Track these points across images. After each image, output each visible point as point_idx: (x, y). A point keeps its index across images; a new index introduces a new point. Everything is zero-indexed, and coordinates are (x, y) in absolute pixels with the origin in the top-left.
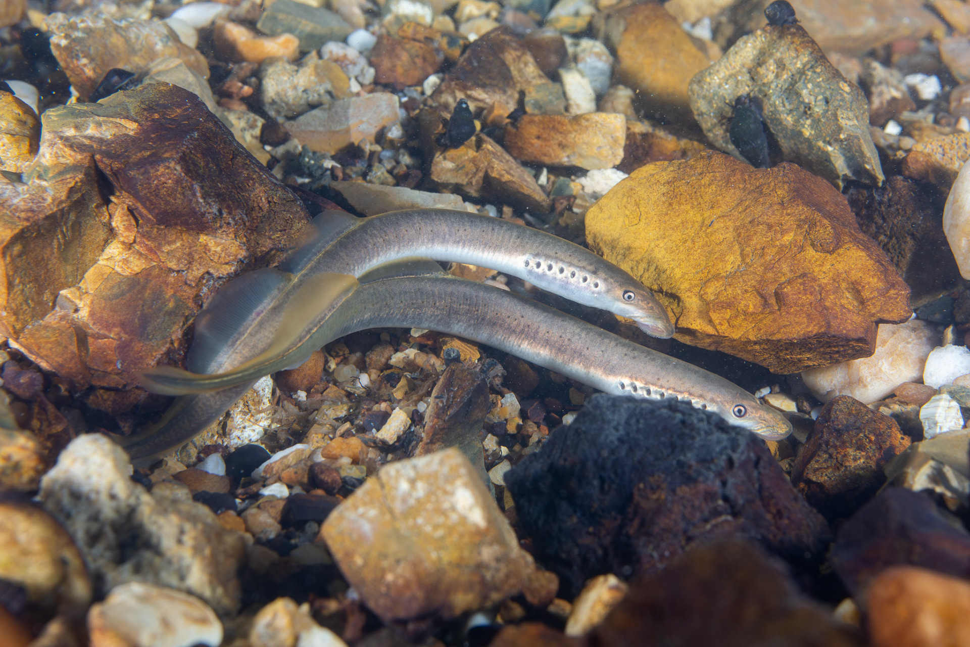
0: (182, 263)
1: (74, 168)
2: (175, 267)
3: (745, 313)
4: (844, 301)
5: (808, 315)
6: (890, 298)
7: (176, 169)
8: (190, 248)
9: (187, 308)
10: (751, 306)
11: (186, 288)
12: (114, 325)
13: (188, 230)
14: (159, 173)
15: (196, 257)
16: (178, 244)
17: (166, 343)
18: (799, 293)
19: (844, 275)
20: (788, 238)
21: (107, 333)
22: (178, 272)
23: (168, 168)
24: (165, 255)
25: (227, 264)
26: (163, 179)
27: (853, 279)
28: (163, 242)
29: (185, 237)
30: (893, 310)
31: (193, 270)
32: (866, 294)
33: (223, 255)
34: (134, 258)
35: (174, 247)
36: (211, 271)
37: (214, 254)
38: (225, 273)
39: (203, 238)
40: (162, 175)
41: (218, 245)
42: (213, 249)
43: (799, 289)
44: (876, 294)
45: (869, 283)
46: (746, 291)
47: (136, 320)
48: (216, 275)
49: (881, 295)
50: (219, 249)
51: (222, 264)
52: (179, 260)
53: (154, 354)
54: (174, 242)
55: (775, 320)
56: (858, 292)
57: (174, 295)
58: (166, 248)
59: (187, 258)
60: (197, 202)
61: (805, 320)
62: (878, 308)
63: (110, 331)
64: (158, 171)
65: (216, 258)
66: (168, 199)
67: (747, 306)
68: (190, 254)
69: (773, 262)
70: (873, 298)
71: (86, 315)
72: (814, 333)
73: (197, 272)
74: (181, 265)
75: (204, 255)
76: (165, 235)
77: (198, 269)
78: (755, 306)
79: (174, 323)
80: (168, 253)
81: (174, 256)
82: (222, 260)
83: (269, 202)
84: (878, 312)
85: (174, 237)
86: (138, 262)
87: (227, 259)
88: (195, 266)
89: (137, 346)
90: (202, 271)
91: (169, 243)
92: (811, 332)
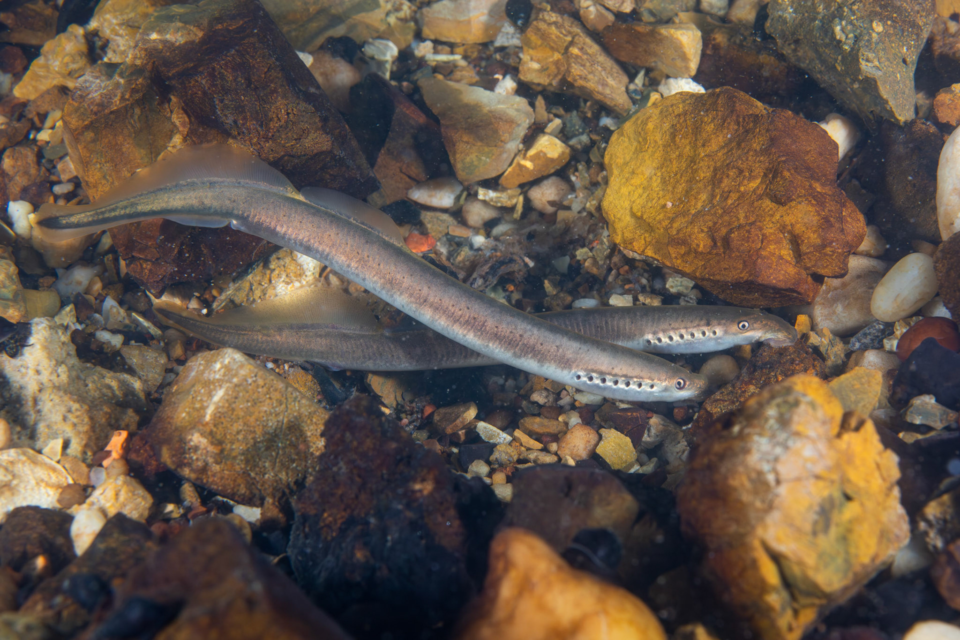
3: (696, 252)
4: (783, 252)
5: (744, 262)
6: (826, 255)
10: (701, 246)
18: (743, 240)
19: (790, 228)
20: (754, 185)
27: (797, 232)
30: (828, 266)
32: (804, 248)
43: (744, 235)
44: (812, 249)
45: (809, 238)
46: (702, 231)
49: (816, 251)
55: (718, 262)
56: (798, 245)
61: (741, 266)
62: (813, 263)
67: (698, 245)
69: (732, 206)
70: (808, 253)
72: (745, 279)
78: (704, 246)
83: (288, 114)
84: (813, 266)
92: (743, 278)
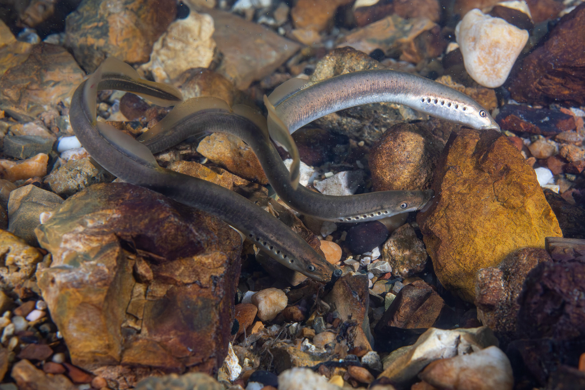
0: (192, 277)
1: (110, 245)
2: (189, 281)
7: (176, 222)
8: (192, 267)
9: (212, 301)
11: (203, 290)
12: (170, 330)
13: (184, 257)
14: (165, 228)
15: (199, 270)
16: (183, 268)
17: (213, 325)
21: (167, 337)
22: (194, 283)
23: (170, 222)
24: (178, 277)
25: (220, 267)
26: (168, 231)
28: (173, 271)
29: (183, 261)
31: (202, 279)
33: (215, 263)
34: (157, 287)
35: (181, 270)
36: (214, 274)
37: (210, 265)
38: (222, 272)
39: (196, 258)
40: (168, 228)
41: (208, 258)
42: (207, 262)
47: (183, 321)
48: (218, 275)
50: (210, 260)
51: (217, 268)
52: (189, 276)
53: (209, 334)
54: (180, 268)
57: (198, 297)
58: (177, 273)
59: (194, 273)
60: (194, 236)
63: (169, 335)
64: (164, 227)
65: (212, 266)
66: (173, 242)
68: (194, 271)
71: (147, 332)
73: (205, 279)
74: (193, 279)
75: (203, 267)
76: (172, 266)
77: (205, 277)
79: (210, 312)
80: (180, 275)
81: (185, 276)
82: (216, 266)
85: (178, 265)
86: (160, 289)
87: (219, 264)
88: (202, 276)
89: (195, 335)
90: (208, 277)
91: (177, 269)
